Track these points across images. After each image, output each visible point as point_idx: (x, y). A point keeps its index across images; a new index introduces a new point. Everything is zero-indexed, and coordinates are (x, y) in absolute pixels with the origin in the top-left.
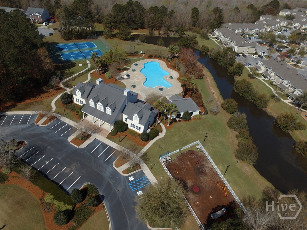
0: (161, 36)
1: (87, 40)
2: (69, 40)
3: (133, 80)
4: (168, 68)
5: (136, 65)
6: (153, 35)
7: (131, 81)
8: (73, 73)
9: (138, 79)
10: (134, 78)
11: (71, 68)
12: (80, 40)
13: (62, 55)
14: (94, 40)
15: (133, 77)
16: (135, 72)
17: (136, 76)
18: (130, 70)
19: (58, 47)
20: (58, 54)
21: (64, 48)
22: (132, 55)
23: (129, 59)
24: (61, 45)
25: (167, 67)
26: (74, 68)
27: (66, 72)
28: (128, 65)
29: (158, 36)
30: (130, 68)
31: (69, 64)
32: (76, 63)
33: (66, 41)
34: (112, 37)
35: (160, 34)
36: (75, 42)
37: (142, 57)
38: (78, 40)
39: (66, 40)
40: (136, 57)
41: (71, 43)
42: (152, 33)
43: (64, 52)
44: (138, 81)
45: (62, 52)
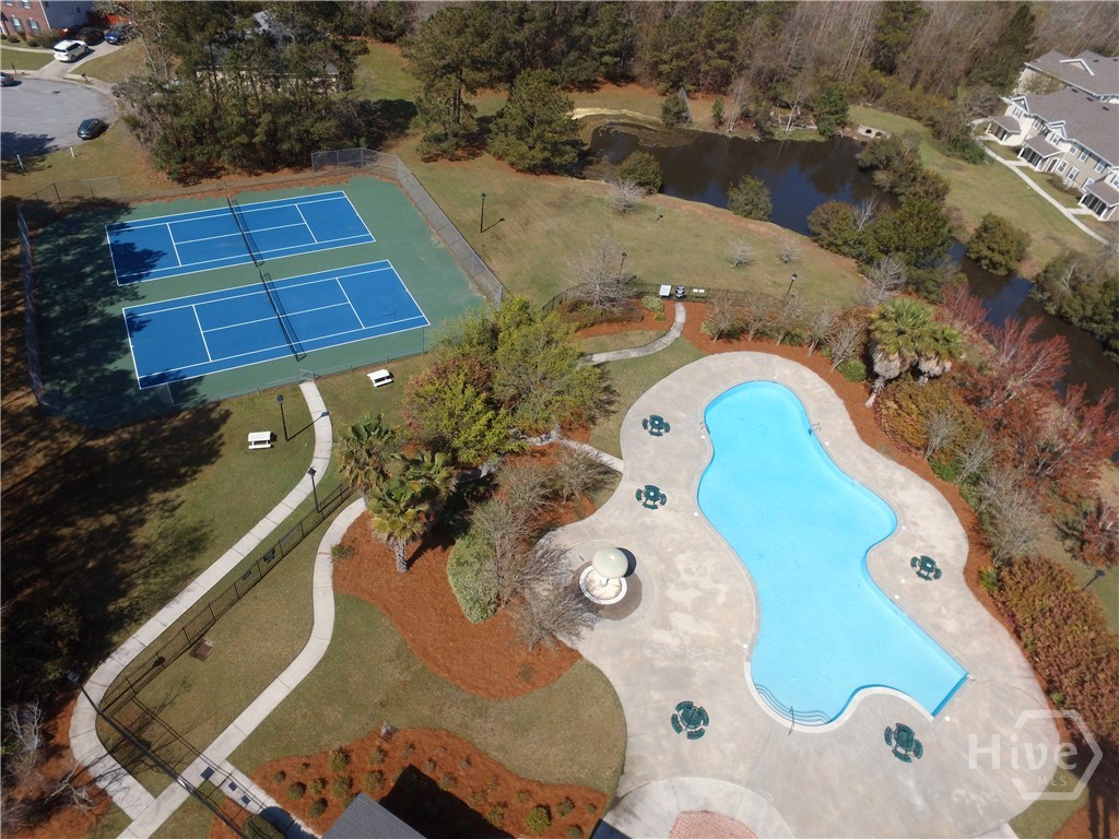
0: (729, 131)
1: (307, 174)
2: (201, 177)
3: (666, 625)
4: (867, 451)
5: (658, 425)
6: (684, 126)
7: (660, 636)
8: (194, 547)
9: (699, 609)
10: (673, 593)
11: (181, 481)
12: (267, 177)
13: (134, 325)
14: (358, 177)
15: (664, 581)
16: (662, 514)
17: (681, 562)
18: (626, 489)
19: (124, 239)
20: (110, 310)
21: (159, 254)
22: (610, 321)
23: (599, 358)
24: (140, 225)
25: (856, 437)
26: (208, 473)
27: (141, 535)
28: (603, 426)
29: (711, 130)
30: (617, 464)
31: (176, 422)
32: (227, 414)
33: (179, 189)
34: (459, 153)
35: (719, 121)
36: (237, 191)
37: (675, 333)
38: (254, 180)
39: (183, 179)
40: (635, 336)
41: (209, 201)
42: (680, 115)
43: (153, 296)
44: (707, 630)
45: (136, 297)
